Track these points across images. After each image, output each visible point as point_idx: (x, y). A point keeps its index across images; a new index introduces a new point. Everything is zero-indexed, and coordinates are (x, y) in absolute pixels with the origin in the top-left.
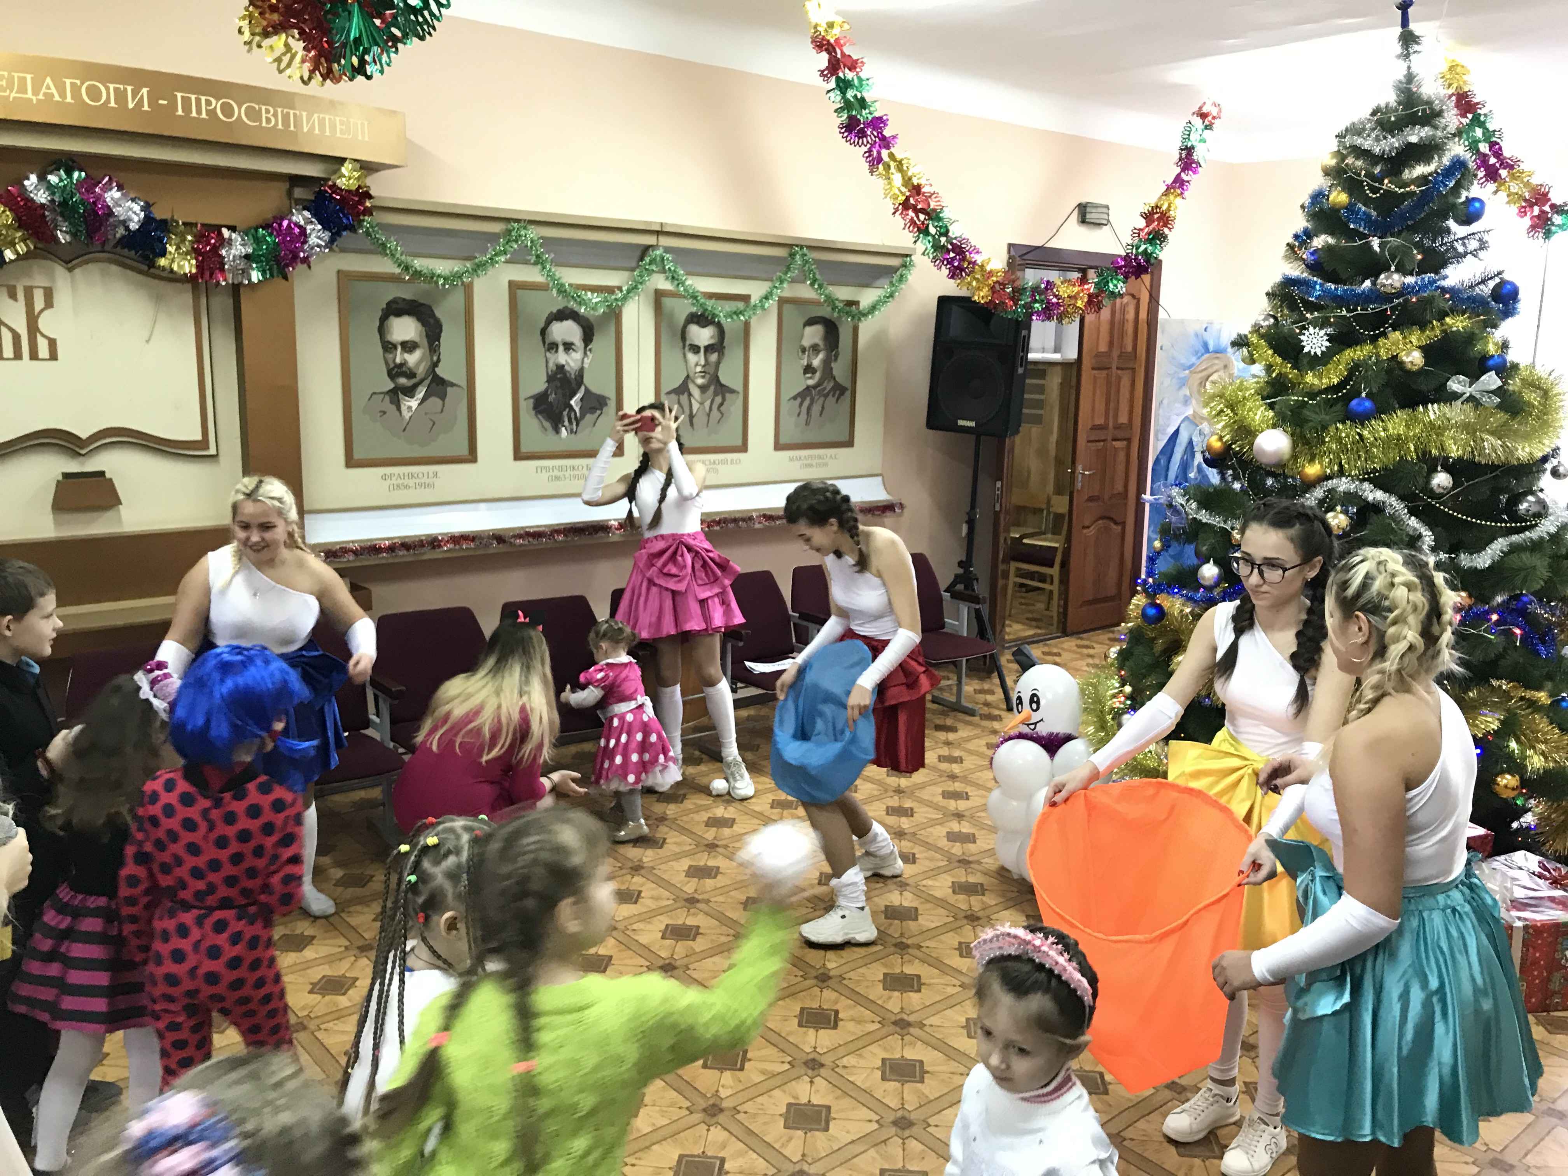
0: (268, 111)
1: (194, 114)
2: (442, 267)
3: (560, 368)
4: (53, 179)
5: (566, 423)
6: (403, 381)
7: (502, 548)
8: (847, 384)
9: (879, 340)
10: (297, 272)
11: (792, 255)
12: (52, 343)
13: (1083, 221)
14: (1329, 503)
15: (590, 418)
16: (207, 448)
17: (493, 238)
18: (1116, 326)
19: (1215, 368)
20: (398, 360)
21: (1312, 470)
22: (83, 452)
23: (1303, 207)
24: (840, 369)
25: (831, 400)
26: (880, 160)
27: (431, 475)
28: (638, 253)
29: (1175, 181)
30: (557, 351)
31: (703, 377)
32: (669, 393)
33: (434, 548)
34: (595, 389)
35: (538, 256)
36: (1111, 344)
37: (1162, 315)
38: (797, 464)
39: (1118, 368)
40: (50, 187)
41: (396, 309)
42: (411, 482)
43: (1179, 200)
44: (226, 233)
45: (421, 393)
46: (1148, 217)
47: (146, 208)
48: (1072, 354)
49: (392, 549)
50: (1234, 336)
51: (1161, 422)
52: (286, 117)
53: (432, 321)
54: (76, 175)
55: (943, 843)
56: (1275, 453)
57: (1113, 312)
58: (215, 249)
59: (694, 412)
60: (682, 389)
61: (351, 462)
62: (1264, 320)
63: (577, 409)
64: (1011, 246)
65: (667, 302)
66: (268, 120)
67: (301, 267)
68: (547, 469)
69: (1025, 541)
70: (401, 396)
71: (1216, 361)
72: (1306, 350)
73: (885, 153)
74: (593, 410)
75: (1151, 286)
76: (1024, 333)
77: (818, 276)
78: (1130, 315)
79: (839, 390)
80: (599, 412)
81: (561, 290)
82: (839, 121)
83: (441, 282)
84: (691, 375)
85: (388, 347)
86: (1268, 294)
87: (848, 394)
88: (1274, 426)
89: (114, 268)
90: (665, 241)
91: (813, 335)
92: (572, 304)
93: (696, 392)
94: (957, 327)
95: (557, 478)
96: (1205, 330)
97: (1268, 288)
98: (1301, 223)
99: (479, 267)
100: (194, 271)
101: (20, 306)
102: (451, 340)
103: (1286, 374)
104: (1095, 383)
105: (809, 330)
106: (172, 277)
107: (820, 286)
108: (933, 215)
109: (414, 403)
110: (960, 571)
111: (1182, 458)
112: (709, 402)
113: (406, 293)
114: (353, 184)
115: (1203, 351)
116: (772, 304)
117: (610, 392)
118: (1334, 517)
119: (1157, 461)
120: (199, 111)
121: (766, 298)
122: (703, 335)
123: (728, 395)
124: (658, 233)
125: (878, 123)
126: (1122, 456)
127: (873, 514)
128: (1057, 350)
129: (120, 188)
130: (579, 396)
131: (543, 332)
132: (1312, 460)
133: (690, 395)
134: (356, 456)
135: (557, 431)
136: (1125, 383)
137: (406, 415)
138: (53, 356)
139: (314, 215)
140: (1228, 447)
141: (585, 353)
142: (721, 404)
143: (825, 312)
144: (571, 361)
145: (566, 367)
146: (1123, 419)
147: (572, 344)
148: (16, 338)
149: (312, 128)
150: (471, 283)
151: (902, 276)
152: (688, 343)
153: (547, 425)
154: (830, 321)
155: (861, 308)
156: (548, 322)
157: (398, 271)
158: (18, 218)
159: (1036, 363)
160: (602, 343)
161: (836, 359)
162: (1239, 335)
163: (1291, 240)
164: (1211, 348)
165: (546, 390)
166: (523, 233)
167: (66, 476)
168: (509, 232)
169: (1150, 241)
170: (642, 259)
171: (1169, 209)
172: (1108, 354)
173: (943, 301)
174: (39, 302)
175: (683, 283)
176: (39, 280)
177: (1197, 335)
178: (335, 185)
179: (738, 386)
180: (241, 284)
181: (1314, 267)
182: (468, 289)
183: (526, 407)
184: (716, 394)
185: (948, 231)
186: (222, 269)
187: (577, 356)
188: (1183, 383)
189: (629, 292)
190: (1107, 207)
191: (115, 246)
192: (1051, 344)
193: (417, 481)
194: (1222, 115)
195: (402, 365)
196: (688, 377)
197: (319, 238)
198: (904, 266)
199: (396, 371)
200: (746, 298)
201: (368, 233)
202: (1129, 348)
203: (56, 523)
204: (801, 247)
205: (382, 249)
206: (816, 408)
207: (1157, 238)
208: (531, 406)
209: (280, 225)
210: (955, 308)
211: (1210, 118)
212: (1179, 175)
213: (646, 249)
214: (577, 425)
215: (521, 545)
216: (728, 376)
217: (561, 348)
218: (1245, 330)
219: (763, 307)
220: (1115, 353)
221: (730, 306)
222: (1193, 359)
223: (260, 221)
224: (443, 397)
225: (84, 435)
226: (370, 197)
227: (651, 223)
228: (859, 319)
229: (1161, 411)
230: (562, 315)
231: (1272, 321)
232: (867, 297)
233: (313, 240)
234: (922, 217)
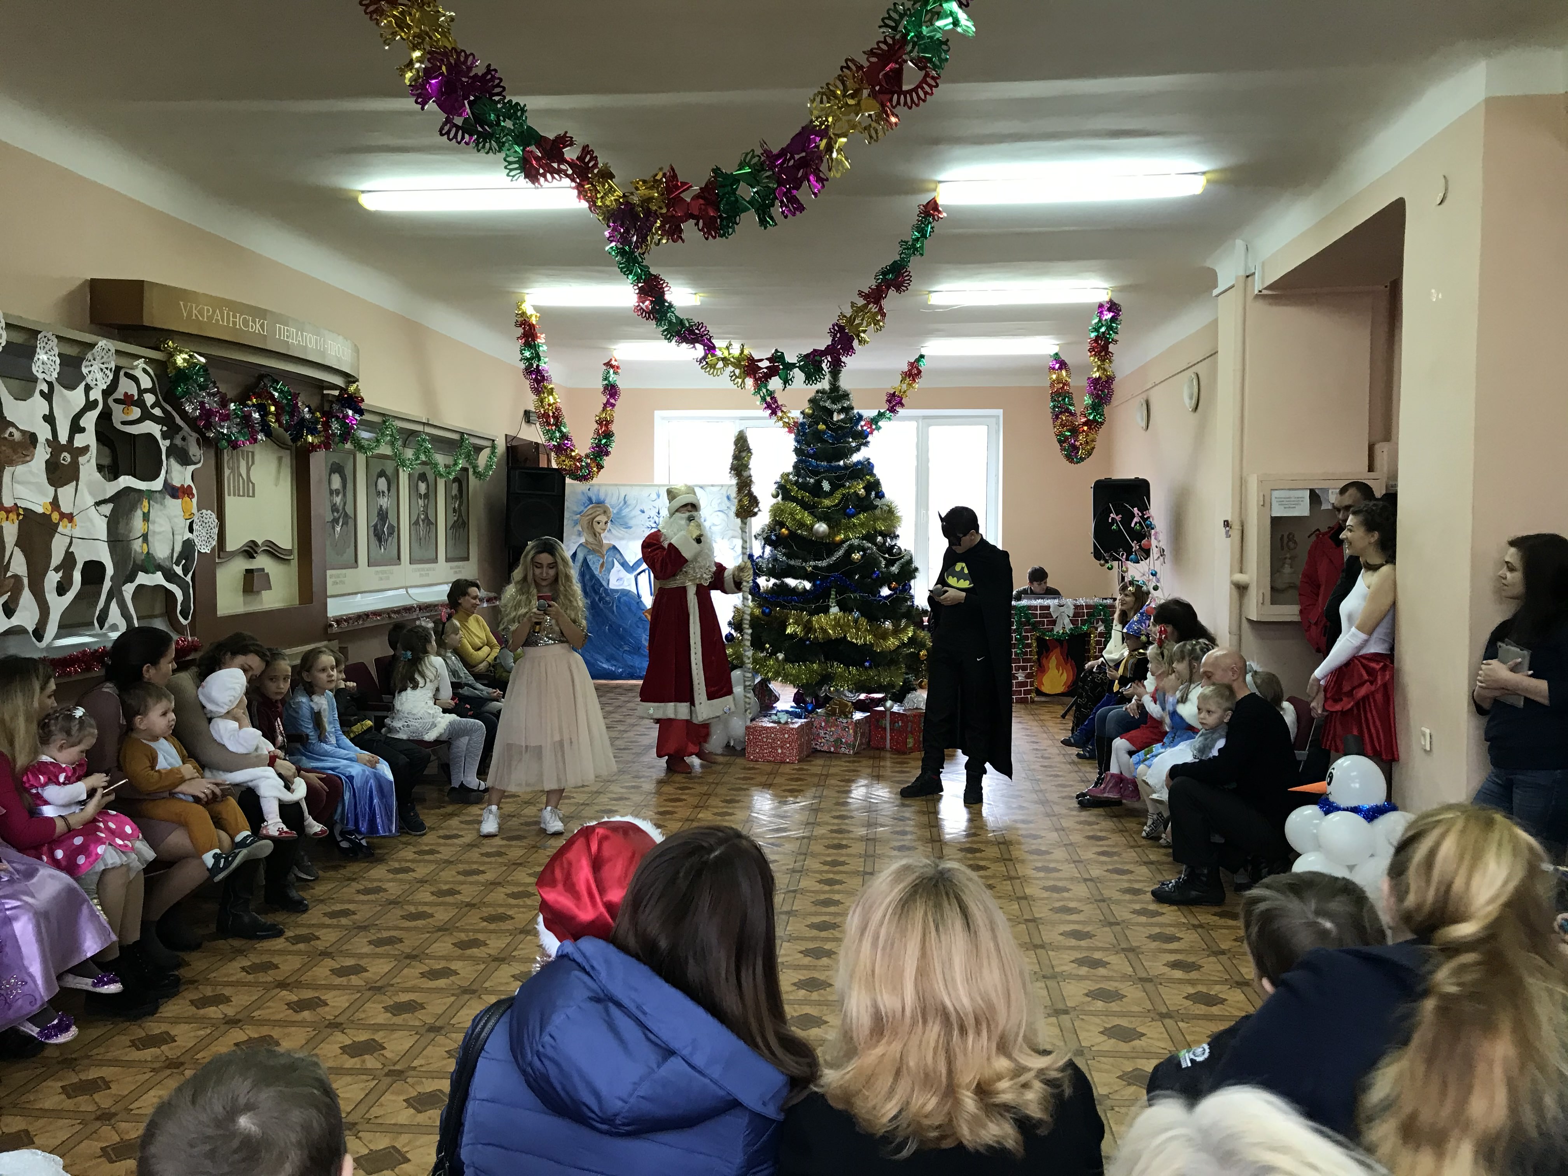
3: (381, 507)
5: (383, 543)
6: (336, 514)
8: (466, 520)
13: (528, 421)
14: (851, 550)
15: (390, 539)
19: (598, 513)
20: (334, 501)
21: (840, 537)
22: (256, 555)
25: (462, 529)
26: (539, 388)
28: (406, 436)
29: (608, 402)
30: (380, 497)
31: (423, 514)
32: (413, 524)
34: (391, 521)
41: (334, 469)
45: (341, 522)
53: (344, 479)
56: (823, 532)
59: (422, 537)
60: (417, 522)
63: (386, 534)
68: (377, 572)
70: (335, 524)
74: (391, 534)
79: (464, 524)
80: (393, 535)
84: (419, 513)
85: (331, 492)
88: (819, 522)
90: (428, 430)
91: (455, 489)
93: (421, 522)
95: (381, 579)
96: (589, 490)
99: (378, 444)
101: (245, 465)
105: (454, 486)
107: (472, 458)
109: (339, 529)
112: (426, 530)
118: (855, 556)
121: (456, 465)
122: (422, 487)
123: (431, 526)
124: (424, 424)
130: (386, 525)
131: (376, 486)
132: (838, 533)
133: (419, 524)
135: (381, 548)
137: (337, 536)
138: (253, 496)
141: (388, 498)
142: (430, 533)
144: (384, 503)
145: (383, 507)
147: (384, 492)
148: (244, 482)
151: (493, 453)
152: (418, 493)
153: (378, 544)
154: (460, 480)
156: (377, 478)
161: (462, 505)
164: (594, 501)
165: (377, 521)
166: (390, 423)
167: (247, 571)
169: (605, 437)
171: (608, 420)
174: (250, 464)
176: (250, 451)
179: (434, 520)
183: (371, 532)
184: (428, 525)
187: (386, 499)
188: (576, 523)
189: (415, 460)
194: (620, 367)
195: (335, 504)
198: (494, 446)
199: (334, 508)
203: (243, 602)
204: (466, 435)
206: (458, 535)
208: (373, 531)
211: (615, 368)
213: (413, 433)
214: (387, 545)
217: (381, 495)
224: (348, 525)
225: (258, 546)
230: (381, 474)
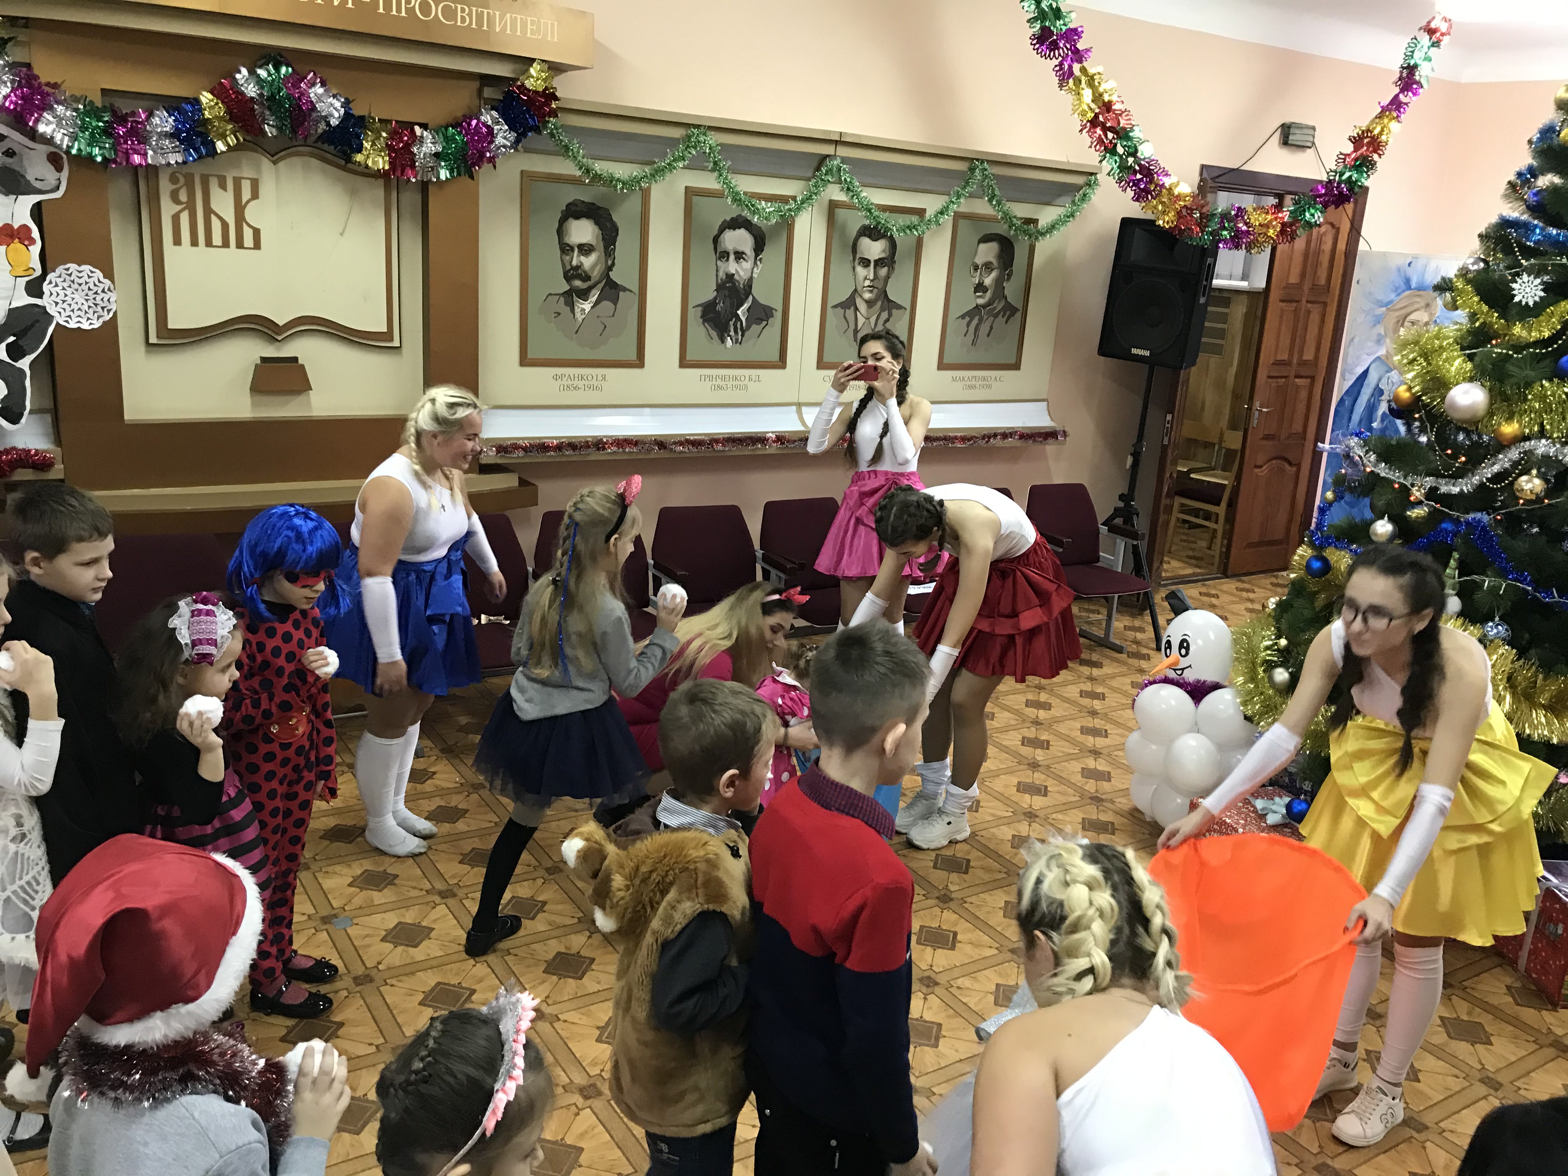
0: (463, 10)
1: (394, 13)
2: (621, 171)
3: (730, 277)
4: (262, 73)
5: (732, 333)
6: (578, 283)
7: (663, 454)
8: (1019, 306)
9: (1056, 260)
10: (483, 172)
11: (972, 170)
12: (257, 233)
13: (1285, 142)
14: (1523, 466)
15: (755, 328)
16: (392, 340)
17: (672, 142)
18: (1310, 257)
19: (1416, 306)
20: (574, 263)
21: (1509, 429)
22: (279, 338)
23: (1530, 142)
24: (1012, 289)
25: (1001, 320)
26: (1071, 73)
27: (600, 378)
28: (815, 164)
29: (1392, 102)
30: (727, 260)
31: (871, 292)
32: (835, 307)
33: (598, 449)
34: (762, 301)
35: (715, 163)
36: (1303, 275)
37: (1362, 246)
38: (960, 384)
39: (1307, 302)
40: (260, 82)
41: (575, 211)
42: (580, 384)
43: (1394, 125)
44: (418, 130)
45: (594, 296)
46: (1357, 141)
47: (346, 104)
48: (1260, 283)
49: (559, 447)
50: (1437, 280)
51: (1349, 361)
52: (480, 17)
53: (608, 224)
54: (283, 70)
55: (1078, 779)
56: (1470, 407)
57: (1308, 242)
58: (408, 146)
59: (860, 326)
60: (849, 303)
61: (525, 361)
62: (1473, 264)
63: (743, 319)
64: (1203, 167)
65: (841, 213)
66: (463, 20)
67: (487, 167)
68: (710, 378)
69: (1192, 476)
70: (575, 298)
71: (1418, 300)
72: (1517, 299)
73: (1076, 67)
74: (759, 321)
75: (1354, 216)
76: (1210, 260)
77: (997, 192)
78: (1327, 246)
79: (1010, 310)
80: (764, 323)
81: (737, 199)
82: (1031, 32)
83: (619, 186)
84: (859, 289)
85: (566, 249)
86: (1480, 236)
87: (1018, 315)
88: (1471, 380)
89: (315, 162)
90: (843, 151)
91: (987, 252)
92: (746, 213)
93: (862, 307)
94: (1138, 253)
95: (720, 388)
96: (1410, 264)
97: (1482, 229)
98: (1525, 159)
99: (658, 173)
100: (387, 167)
101: (229, 196)
102: (625, 245)
103: (1491, 325)
104: (1281, 317)
105: (982, 246)
106: (367, 173)
107: (999, 203)
108: (1123, 134)
109: (587, 306)
110: (1121, 504)
111: (1369, 400)
112: (874, 318)
113: (585, 196)
114: (540, 86)
115: (1404, 287)
116: (947, 220)
117: (778, 305)
118: (1528, 482)
119: (1341, 402)
120: (399, 10)
121: (942, 213)
122: (874, 249)
123: (894, 311)
124: (836, 143)
125: (1073, 34)
126: (1304, 394)
127: (1035, 441)
128: (1244, 277)
129: (323, 84)
130: (746, 306)
131: (716, 240)
132: (1510, 419)
133: (856, 309)
134: (530, 355)
135: (723, 341)
136: (1315, 317)
137: (579, 317)
138: (257, 246)
139: (502, 115)
140: (1417, 399)
141: (755, 263)
142: (887, 320)
143: (1001, 229)
144: (740, 270)
145: (736, 277)
146: (1309, 356)
147: (743, 253)
148: (225, 226)
149: (504, 28)
150: (649, 188)
151: (1085, 195)
152: (858, 256)
153: (714, 334)
154: (1006, 238)
155: (1040, 226)
156: (721, 231)
157: (579, 173)
158: (229, 111)
159: (1221, 290)
160: (773, 253)
161: (1009, 279)
162: (1443, 279)
163: (1512, 177)
164: (1413, 285)
165: (715, 298)
166: (702, 138)
167: (264, 360)
168: (689, 137)
169: (1357, 168)
170: (818, 169)
171: (1381, 133)
172: (1299, 286)
173: (1126, 222)
174: (246, 194)
175: (858, 195)
176: (247, 172)
177: (1399, 270)
178: (523, 85)
179: (907, 304)
180: (430, 181)
181: (1534, 209)
182: (646, 195)
183: (695, 315)
184: (882, 309)
185: (1136, 151)
186: (413, 167)
187: (747, 265)
188: (1378, 320)
189: (803, 202)
190: (1314, 128)
191: (316, 142)
192: (1239, 271)
193: (587, 383)
194: (1452, 31)
195: (578, 267)
196: (856, 290)
197: (505, 138)
198: (1089, 185)
199: (572, 273)
200: (921, 212)
201: (552, 135)
202: (1323, 281)
203: (254, 405)
204: (982, 162)
205: (565, 151)
206: (985, 328)
207: (1364, 164)
208: (700, 314)
209: (469, 124)
210: (1138, 232)
211: (1438, 34)
212: (1397, 96)
213: (824, 158)
214: (743, 336)
215: (681, 452)
216: (897, 292)
217: (732, 257)
218: (1451, 272)
219: (937, 223)
220: (1307, 287)
221: (903, 220)
222: (1393, 296)
223: (450, 120)
224: (615, 301)
225: (281, 323)
226: (556, 98)
227: (830, 132)
228: (1037, 238)
229: (1350, 350)
230: (736, 223)
231: (1482, 265)
232: (1046, 216)
233: (499, 140)
234: (1110, 135)
